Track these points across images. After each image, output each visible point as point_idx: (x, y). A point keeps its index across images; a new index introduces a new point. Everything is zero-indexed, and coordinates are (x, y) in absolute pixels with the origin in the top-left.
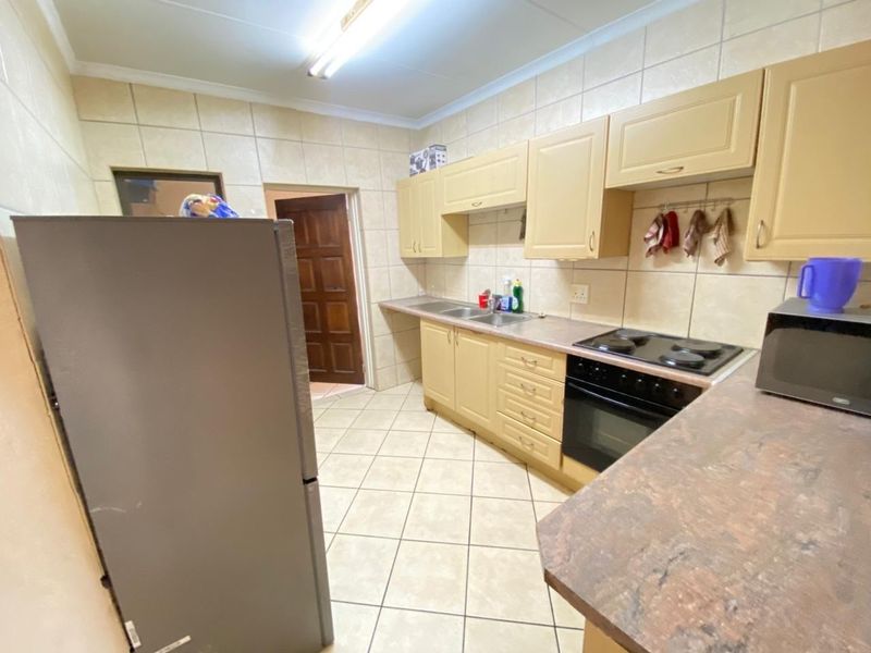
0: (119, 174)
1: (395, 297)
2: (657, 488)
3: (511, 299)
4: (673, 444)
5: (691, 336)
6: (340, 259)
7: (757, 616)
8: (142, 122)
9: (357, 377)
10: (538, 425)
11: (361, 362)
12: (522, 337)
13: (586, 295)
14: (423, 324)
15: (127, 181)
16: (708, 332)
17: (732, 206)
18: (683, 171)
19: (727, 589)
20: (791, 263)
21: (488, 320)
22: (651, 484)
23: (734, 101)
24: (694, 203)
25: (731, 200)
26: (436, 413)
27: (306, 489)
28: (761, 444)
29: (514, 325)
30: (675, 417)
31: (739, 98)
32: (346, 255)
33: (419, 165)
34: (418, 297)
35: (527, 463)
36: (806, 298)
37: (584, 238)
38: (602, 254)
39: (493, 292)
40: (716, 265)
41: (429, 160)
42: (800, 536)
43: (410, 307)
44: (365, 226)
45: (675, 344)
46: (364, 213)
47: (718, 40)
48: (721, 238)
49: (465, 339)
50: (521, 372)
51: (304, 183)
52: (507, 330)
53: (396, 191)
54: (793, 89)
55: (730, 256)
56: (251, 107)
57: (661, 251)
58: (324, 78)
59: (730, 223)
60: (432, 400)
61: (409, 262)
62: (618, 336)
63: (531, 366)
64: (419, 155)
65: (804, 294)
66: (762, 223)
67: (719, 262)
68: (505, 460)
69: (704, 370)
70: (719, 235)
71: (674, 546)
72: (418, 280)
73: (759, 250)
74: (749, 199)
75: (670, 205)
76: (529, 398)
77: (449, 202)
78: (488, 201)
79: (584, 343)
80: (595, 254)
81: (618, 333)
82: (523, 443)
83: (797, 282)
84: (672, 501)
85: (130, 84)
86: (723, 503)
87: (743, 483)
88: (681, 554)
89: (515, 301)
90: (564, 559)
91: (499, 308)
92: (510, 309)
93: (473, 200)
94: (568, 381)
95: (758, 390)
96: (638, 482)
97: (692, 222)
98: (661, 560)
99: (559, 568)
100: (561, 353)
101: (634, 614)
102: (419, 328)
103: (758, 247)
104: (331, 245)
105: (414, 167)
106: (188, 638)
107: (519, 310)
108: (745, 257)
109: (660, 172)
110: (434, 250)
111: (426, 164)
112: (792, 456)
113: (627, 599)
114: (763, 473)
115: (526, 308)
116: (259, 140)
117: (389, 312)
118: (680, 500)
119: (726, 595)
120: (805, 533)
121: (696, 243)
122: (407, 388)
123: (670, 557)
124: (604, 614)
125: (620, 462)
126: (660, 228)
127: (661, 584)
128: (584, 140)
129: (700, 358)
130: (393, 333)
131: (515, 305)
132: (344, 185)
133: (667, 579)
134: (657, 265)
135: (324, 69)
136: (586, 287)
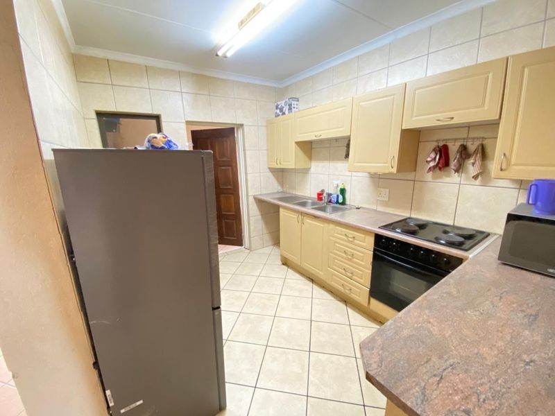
0: (99, 114)
1: (264, 192)
2: (435, 324)
3: (338, 196)
4: (445, 295)
5: (456, 224)
6: (230, 168)
7: (497, 405)
8: (114, 83)
9: (238, 241)
10: (354, 277)
11: (241, 233)
12: (346, 221)
13: (387, 196)
14: (281, 210)
15: (104, 119)
16: (468, 222)
17: (484, 142)
18: (454, 120)
19: (479, 388)
20: (522, 181)
21: (323, 209)
22: (431, 320)
23: (488, 77)
24: (460, 139)
25: (484, 138)
26: (288, 266)
27: (214, 314)
28: (501, 298)
29: (340, 213)
30: (446, 277)
31: (491, 75)
32: (234, 165)
33: (281, 110)
34: (278, 192)
35: (346, 301)
36: (531, 204)
37: (388, 160)
38: (399, 170)
39: (326, 191)
40: (473, 180)
41: (288, 107)
42: (525, 357)
43: (274, 199)
44: (247, 148)
45: (445, 229)
46: (246, 140)
47: (478, 37)
48: (477, 162)
49: (308, 221)
50: (344, 243)
51: (210, 121)
52: (335, 216)
53: (266, 126)
54: (526, 70)
55: (483, 174)
56: (180, 74)
57: (437, 168)
58: (226, 57)
59: (483, 153)
60: (285, 258)
61: (273, 170)
62: (408, 223)
63: (351, 240)
64: (282, 103)
65: (530, 202)
66: (505, 154)
67: (475, 177)
68: (333, 298)
69: (464, 247)
70: (476, 161)
71: (446, 360)
72: (278, 181)
73: (502, 172)
74: (497, 138)
75: (444, 140)
76: (350, 260)
77: (300, 134)
78: (325, 135)
79: (386, 227)
80: (394, 170)
81: (407, 220)
82: (344, 288)
83: (527, 192)
84: (445, 332)
85: (108, 60)
86: (477, 334)
87: (489, 322)
88: (451, 366)
89: (341, 197)
90: (379, 366)
91: (330, 201)
92: (337, 202)
93: (316, 133)
94: (375, 250)
95: (499, 261)
96: (423, 320)
97: (457, 152)
98: (438, 369)
99: (375, 371)
100: (371, 232)
101: (423, 401)
102: (279, 211)
103: (501, 170)
104: (225, 159)
105: (278, 111)
106: (141, 402)
107: (344, 203)
108: (492, 176)
109: (438, 120)
110: (290, 164)
111: (286, 109)
112: (521, 305)
113: (417, 392)
114: (503, 316)
115: (348, 202)
116: (184, 95)
117: (260, 202)
118: (450, 332)
119: (478, 391)
120: (528, 355)
121: (460, 165)
122: (270, 249)
123: (444, 367)
124: (404, 401)
125: (411, 305)
126: (436, 154)
127: (438, 384)
128: (389, 98)
129: (462, 239)
130: (262, 215)
131: (341, 201)
132: (234, 122)
133: (443, 381)
134: (434, 178)
135: (226, 52)
136: (387, 190)
